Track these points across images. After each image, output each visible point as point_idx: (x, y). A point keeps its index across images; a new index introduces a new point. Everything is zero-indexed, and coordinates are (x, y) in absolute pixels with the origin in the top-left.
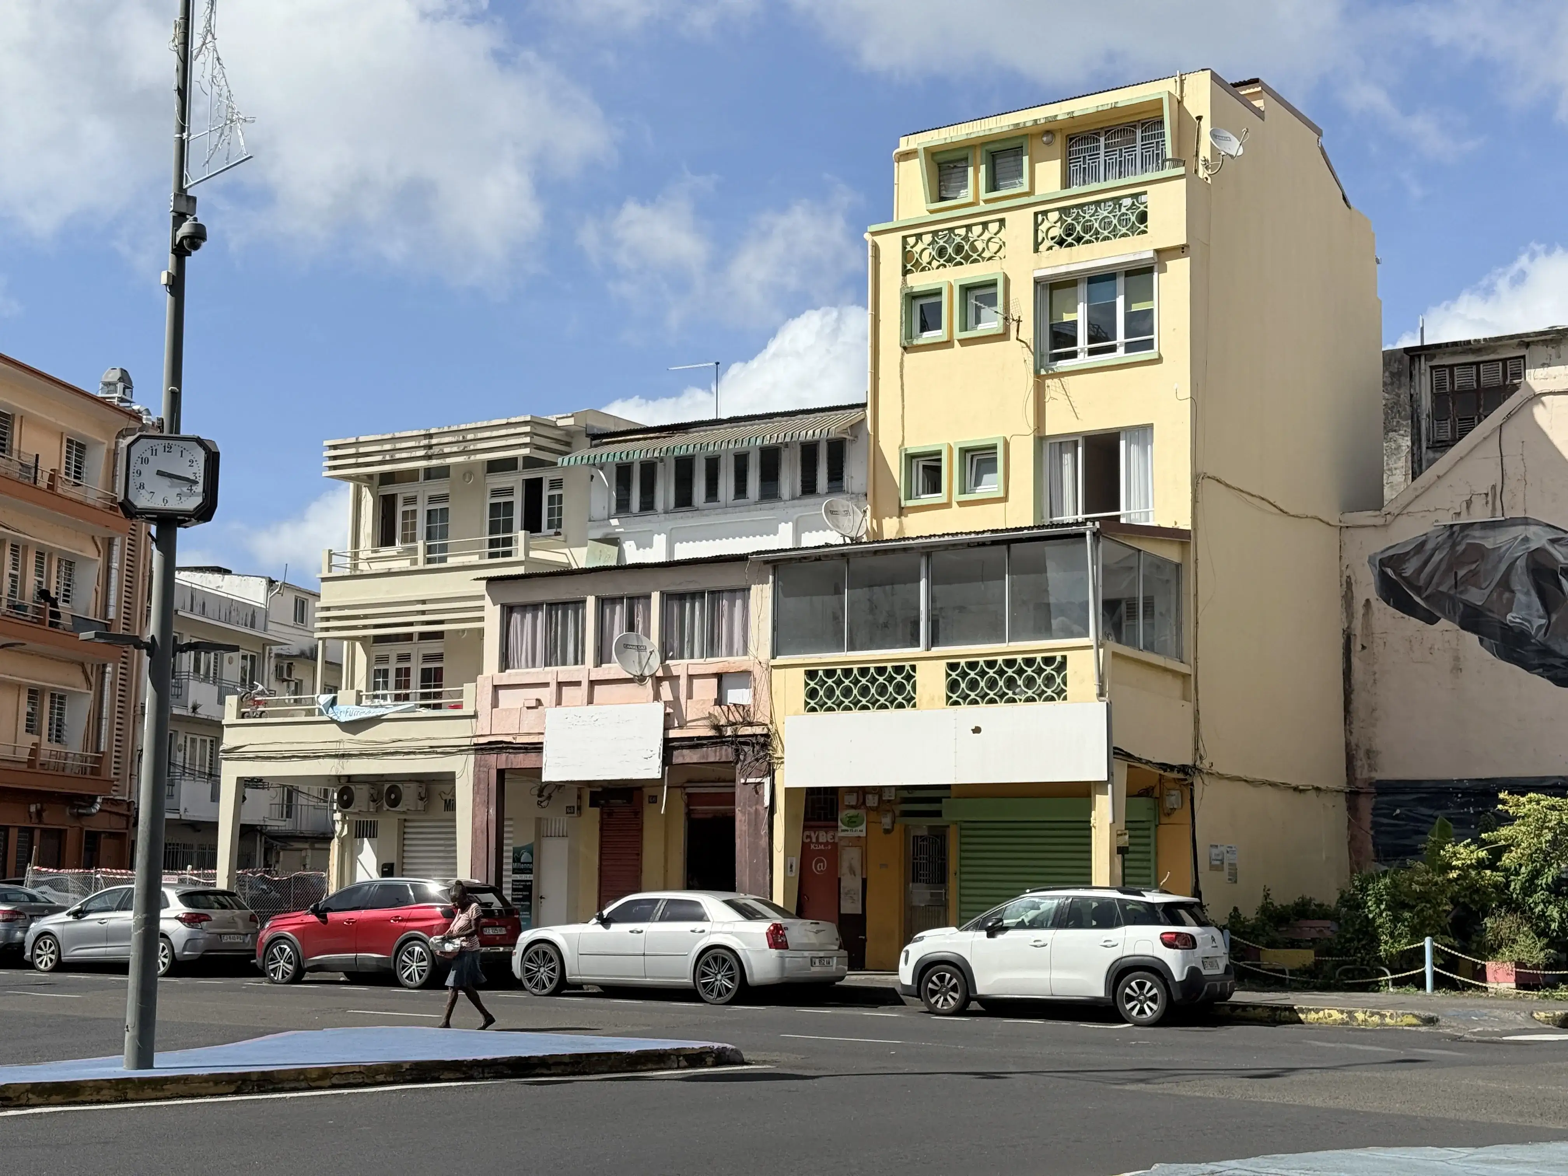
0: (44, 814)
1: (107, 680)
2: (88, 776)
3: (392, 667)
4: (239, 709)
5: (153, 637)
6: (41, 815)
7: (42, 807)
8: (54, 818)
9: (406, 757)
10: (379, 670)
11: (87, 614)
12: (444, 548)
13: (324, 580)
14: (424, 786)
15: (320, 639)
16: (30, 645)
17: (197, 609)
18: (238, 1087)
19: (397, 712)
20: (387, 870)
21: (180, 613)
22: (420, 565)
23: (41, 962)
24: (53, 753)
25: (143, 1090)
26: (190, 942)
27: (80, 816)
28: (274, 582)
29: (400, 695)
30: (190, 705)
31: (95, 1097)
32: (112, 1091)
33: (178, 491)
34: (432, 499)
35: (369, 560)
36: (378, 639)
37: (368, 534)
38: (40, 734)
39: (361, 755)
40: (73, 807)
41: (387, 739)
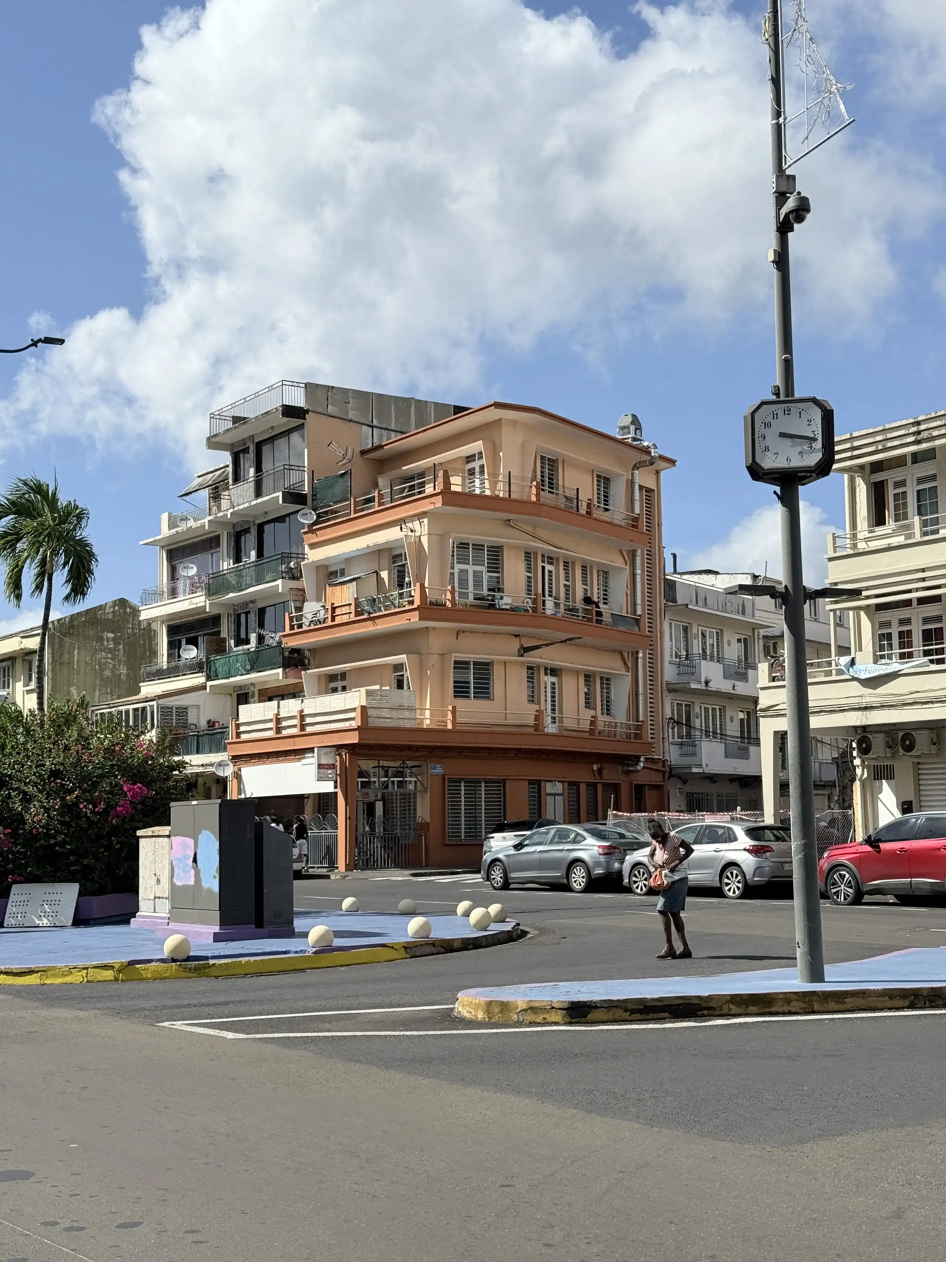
0: (604, 772)
1: (640, 664)
2: (632, 740)
3: (895, 631)
4: (770, 674)
5: (786, 586)
6: (602, 773)
7: (601, 766)
8: (612, 775)
9: (924, 706)
10: (883, 634)
11: (621, 612)
12: (936, 521)
13: (831, 559)
14: (935, 731)
15: (831, 610)
16: (586, 640)
17: (701, 603)
18: (912, 1002)
19: (912, 667)
20: (906, 807)
21: (690, 607)
22: (918, 538)
23: (637, 887)
24: (607, 723)
25: (827, 1003)
26: (758, 869)
27: (628, 773)
28: (757, 577)
29: (904, 653)
30: (703, 680)
31: (787, 1009)
32: (801, 1003)
33: (799, 449)
34: (920, 481)
35: (867, 540)
36: (880, 607)
37: (864, 517)
38: (595, 709)
39: (882, 707)
40: (623, 765)
41: (904, 691)
